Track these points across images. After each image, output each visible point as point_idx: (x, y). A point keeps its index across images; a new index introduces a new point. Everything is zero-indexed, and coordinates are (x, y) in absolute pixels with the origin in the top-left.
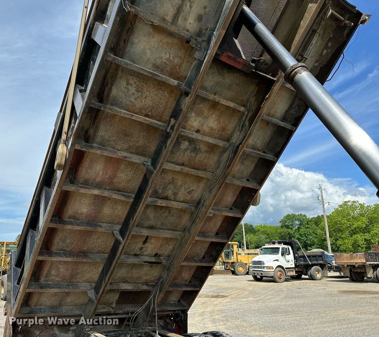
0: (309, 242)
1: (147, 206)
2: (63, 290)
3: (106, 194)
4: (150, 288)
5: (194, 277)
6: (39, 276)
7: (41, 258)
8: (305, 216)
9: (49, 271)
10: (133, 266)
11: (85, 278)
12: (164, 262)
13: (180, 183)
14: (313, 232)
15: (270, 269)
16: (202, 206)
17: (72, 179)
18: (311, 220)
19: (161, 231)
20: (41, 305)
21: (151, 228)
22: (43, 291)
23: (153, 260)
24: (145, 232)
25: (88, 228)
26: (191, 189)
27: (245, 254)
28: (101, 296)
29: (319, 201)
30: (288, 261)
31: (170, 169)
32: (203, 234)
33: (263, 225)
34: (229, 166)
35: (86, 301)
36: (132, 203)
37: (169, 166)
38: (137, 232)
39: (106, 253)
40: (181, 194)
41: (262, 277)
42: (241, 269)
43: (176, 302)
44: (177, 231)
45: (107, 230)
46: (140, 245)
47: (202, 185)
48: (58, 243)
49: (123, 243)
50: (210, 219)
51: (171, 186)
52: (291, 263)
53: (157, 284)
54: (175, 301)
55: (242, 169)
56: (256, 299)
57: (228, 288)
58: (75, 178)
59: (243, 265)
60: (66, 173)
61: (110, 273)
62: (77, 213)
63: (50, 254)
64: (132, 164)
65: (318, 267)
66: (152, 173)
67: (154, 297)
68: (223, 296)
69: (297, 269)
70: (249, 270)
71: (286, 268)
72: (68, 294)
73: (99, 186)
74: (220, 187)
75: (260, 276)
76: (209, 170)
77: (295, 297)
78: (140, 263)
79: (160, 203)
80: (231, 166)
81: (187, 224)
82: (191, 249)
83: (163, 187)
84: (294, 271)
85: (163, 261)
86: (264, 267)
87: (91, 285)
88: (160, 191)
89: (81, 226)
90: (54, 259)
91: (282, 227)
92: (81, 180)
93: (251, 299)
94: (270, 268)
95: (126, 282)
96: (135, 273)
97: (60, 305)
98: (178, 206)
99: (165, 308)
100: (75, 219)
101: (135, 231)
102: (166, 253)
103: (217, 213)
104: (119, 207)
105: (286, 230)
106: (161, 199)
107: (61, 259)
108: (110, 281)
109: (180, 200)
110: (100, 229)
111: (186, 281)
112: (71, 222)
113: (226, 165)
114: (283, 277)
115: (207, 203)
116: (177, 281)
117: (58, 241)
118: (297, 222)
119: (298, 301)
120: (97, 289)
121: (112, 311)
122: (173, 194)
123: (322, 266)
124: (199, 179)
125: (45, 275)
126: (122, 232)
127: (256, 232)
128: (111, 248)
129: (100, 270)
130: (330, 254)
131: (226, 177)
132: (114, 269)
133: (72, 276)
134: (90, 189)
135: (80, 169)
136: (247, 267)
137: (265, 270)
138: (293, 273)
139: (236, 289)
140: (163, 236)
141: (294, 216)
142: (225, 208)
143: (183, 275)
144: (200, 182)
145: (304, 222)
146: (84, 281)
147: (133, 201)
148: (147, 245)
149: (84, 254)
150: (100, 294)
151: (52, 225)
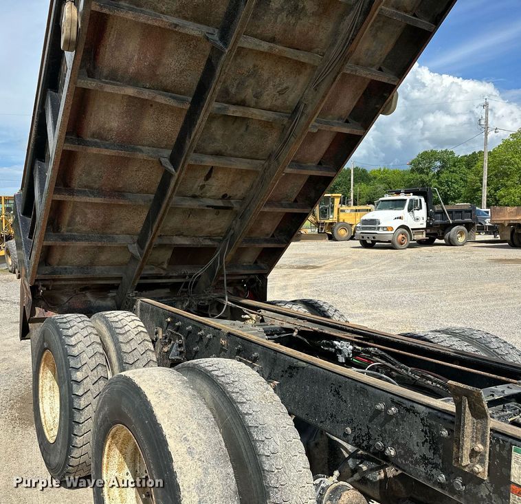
0: (452, 194)
1: (212, 118)
2: (94, 244)
3: (147, 94)
4: (216, 244)
5: (279, 229)
6: (58, 224)
7: (58, 197)
8: (452, 153)
9: (72, 218)
10: (191, 212)
11: (123, 229)
12: (236, 207)
13: (266, 75)
14: (461, 179)
15: (387, 230)
16: (301, 116)
17: (91, 69)
18: (460, 160)
19: (233, 159)
20: (66, 264)
21: (218, 154)
22: (66, 244)
23: (220, 203)
24: (209, 161)
25: (122, 153)
26: (285, 85)
27: (352, 210)
28: (147, 251)
29: (480, 127)
30: (418, 219)
31: (250, 47)
32: (297, 163)
33: (382, 170)
34: (353, 40)
35: (126, 259)
36: (188, 112)
37: (249, 43)
38: (196, 161)
39: (152, 194)
40: (268, 95)
41: (374, 242)
42: (342, 232)
43: (252, 264)
44: (258, 159)
45: (151, 157)
46: (200, 182)
47: (303, 79)
48: (80, 176)
49: (176, 175)
50: (312, 137)
51: (252, 81)
52: (421, 221)
53: (224, 238)
54: (250, 262)
55: (373, 49)
56: (362, 270)
57: (322, 257)
58: (95, 68)
59: (346, 226)
60: (80, 57)
61: (158, 220)
62: (104, 128)
63: (71, 192)
64: (187, 39)
65: (463, 228)
66: (221, 53)
67: (221, 255)
68: (314, 267)
69: (428, 231)
70: (354, 232)
71: (412, 229)
72: (101, 249)
73: (134, 81)
74: (334, 80)
75: (372, 241)
76: (316, 50)
77: (422, 268)
78: (201, 208)
79: (233, 111)
80: (357, 38)
81: (275, 147)
82: (277, 187)
83: (239, 84)
84: (424, 233)
85: (235, 205)
86: (379, 228)
87: (132, 238)
88: (233, 90)
89: (111, 149)
90: (77, 199)
91: (412, 171)
92: (105, 71)
93: (355, 270)
94: (387, 228)
95: (180, 235)
96: (194, 222)
97: (92, 264)
98: (262, 116)
99: (235, 270)
100: (101, 138)
101: (192, 159)
102: (239, 195)
103: (324, 127)
104: (168, 120)
105: (417, 176)
106: (234, 104)
107: (88, 199)
108: (158, 233)
109: (265, 106)
110: (140, 155)
111: (268, 235)
112: (96, 143)
113: (347, 39)
114: (406, 242)
115: (309, 110)
116: (253, 235)
117: (79, 172)
118: (438, 164)
119: (425, 272)
120: (141, 243)
121: (163, 273)
122: (255, 96)
123: (469, 226)
124: (299, 66)
125: (66, 224)
126: (174, 160)
127: (370, 180)
128: (157, 185)
129: (144, 216)
130: (484, 209)
131: (346, 60)
132: (163, 215)
133: (106, 225)
134: (120, 85)
135: (102, 50)
136: (353, 229)
137: (380, 232)
138: (423, 236)
139: (335, 257)
140: (236, 168)
141: (433, 153)
142: (338, 120)
143: (263, 226)
144: (299, 72)
145: (449, 162)
146: (123, 233)
147: (190, 108)
148: (210, 181)
149: (119, 193)
150: (146, 248)
151: (69, 147)
